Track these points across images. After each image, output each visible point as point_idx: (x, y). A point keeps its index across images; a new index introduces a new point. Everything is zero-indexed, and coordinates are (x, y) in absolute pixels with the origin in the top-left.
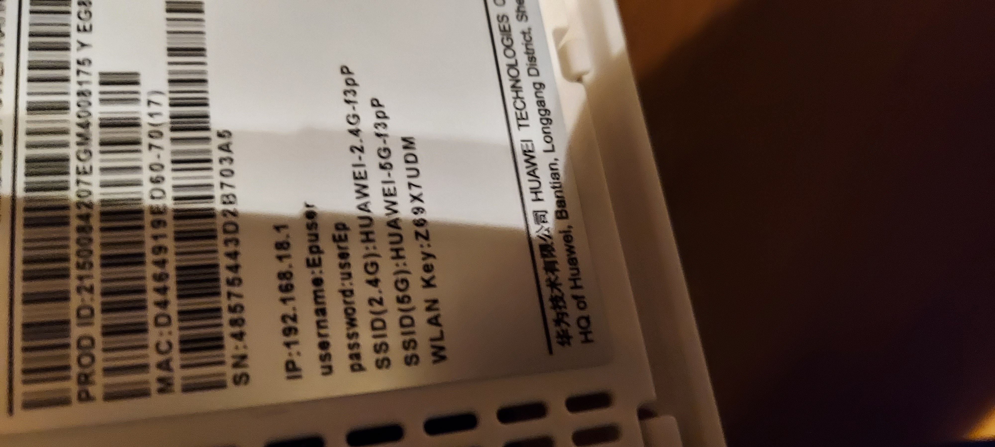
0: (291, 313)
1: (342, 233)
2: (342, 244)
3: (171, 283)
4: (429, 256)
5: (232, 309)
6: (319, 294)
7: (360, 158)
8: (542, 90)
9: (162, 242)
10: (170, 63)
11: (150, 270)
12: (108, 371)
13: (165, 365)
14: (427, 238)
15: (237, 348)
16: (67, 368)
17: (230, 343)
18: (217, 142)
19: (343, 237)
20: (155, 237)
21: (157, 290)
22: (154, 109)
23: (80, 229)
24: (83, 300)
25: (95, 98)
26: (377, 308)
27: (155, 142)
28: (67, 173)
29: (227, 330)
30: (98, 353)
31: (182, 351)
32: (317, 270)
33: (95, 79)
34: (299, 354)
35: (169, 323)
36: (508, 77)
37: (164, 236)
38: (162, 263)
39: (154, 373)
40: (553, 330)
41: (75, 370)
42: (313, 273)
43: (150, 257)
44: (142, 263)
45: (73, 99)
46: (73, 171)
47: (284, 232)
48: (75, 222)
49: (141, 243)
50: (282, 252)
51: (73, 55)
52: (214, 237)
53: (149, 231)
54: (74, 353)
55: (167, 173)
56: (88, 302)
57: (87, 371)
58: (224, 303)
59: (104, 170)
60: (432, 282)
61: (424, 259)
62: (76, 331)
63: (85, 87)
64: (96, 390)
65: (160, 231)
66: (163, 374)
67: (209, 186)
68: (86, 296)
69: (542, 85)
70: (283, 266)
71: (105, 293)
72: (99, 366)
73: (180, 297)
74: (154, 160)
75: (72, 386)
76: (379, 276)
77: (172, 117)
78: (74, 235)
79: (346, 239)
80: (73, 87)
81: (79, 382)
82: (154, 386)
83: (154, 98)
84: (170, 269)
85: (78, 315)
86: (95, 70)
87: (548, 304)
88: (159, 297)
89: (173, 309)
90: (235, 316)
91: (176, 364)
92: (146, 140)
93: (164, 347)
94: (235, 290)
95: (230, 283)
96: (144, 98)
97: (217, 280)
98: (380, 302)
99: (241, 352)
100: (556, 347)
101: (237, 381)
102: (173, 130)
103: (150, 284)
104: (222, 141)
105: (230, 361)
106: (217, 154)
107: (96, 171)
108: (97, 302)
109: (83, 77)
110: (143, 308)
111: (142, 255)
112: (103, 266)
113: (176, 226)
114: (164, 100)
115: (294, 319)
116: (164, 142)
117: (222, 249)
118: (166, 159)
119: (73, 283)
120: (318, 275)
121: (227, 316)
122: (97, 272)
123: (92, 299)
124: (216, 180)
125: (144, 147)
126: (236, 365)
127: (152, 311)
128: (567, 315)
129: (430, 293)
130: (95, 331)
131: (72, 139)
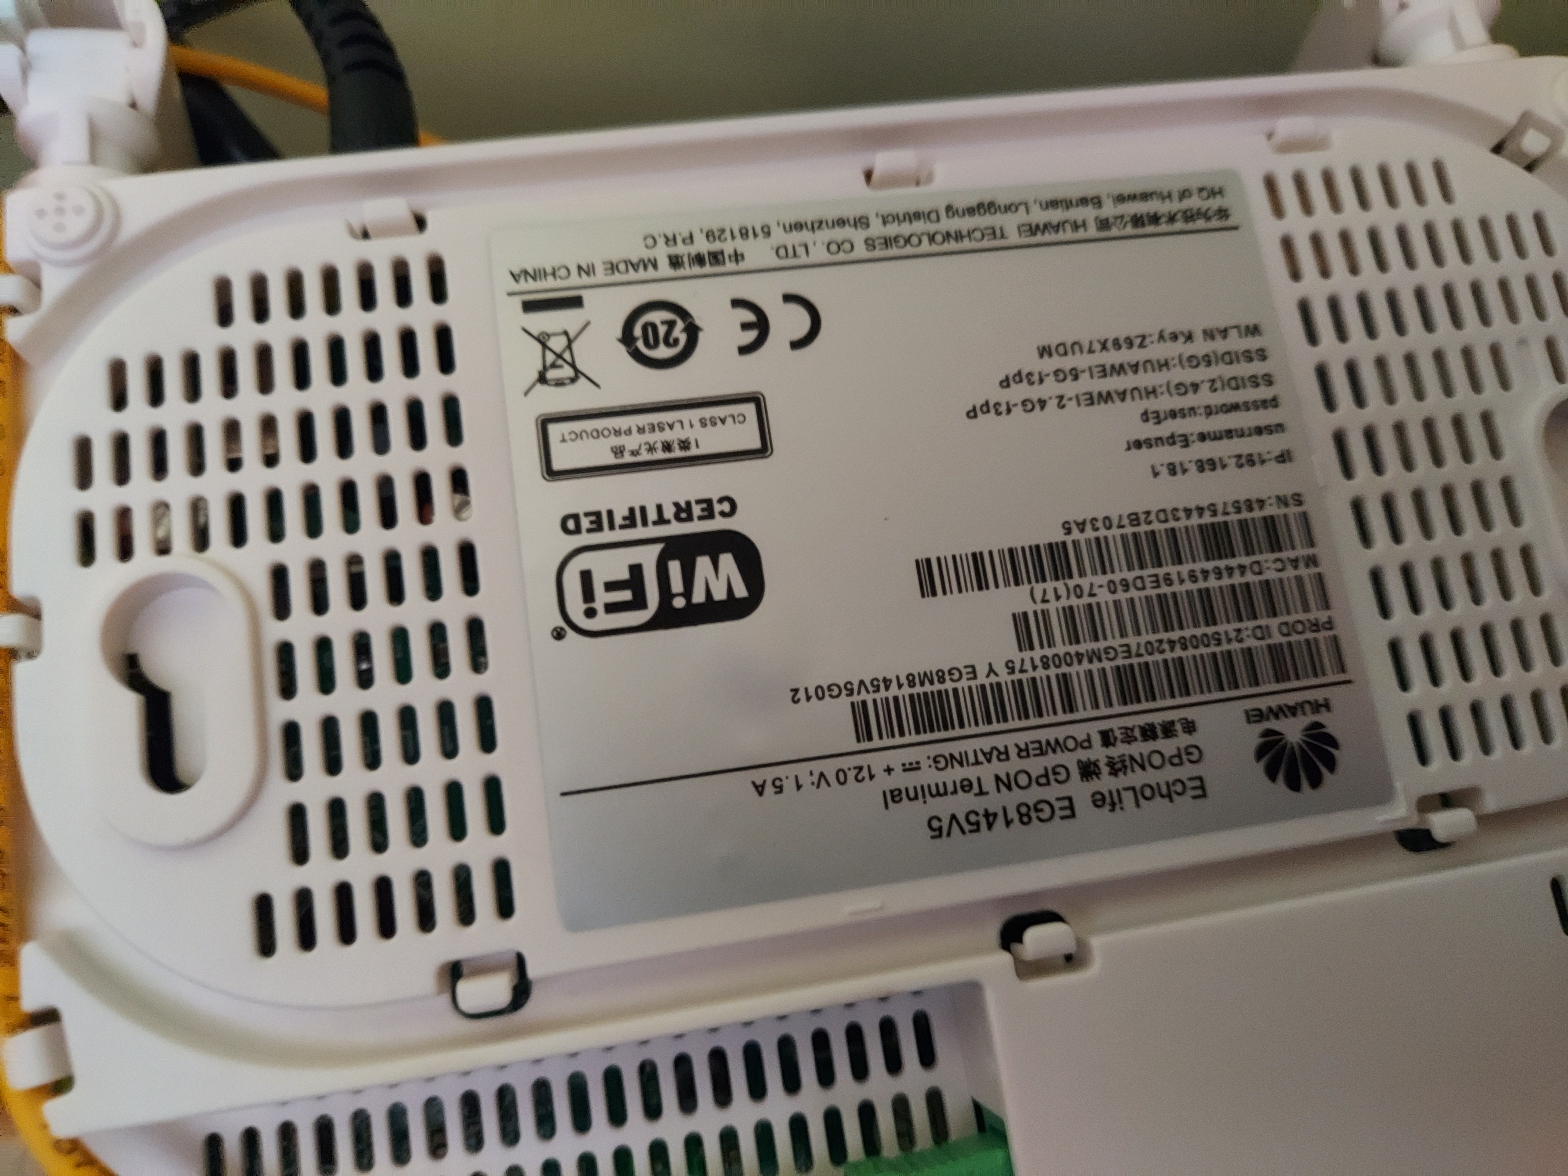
0: (1234, 460)
1: (1151, 416)
2: (1162, 416)
3: (1222, 564)
4: (1161, 337)
5: (1239, 510)
6: (1212, 435)
7: (1070, 399)
8: (955, 209)
9: (1185, 576)
10: (997, 586)
11: (1213, 583)
12: (1306, 609)
13: (1295, 562)
14: (1144, 337)
15: (1271, 505)
16: (1308, 641)
17: (1269, 511)
18: (1076, 534)
19: (1155, 415)
20: (1182, 581)
21: (1230, 575)
22: (1050, 596)
23: (1184, 648)
24: (1248, 636)
25: (1049, 652)
26: (1218, 384)
27: (1086, 589)
28: (1131, 666)
29: (1257, 514)
30: (1291, 619)
31: (1280, 550)
32: (1191, 439)
33: (1027, 655)
34: (1269, 453)
35: (1258, 562)
36: (946, 244)
37: (1179, 573)
38: (1205, 573)
39: (1303, 571)
40: (1215, 223)
41: (1310, 635)
42: (1193, 442)
43: (1202, 585)
44: (1207, 590)
45: (1053, 672)
46: (1127, 662)
47: (1159, 468)
48: (1178, 652)
49: (1189, 593)
50: (1178, 469)
51: (1004, 677)
52: (1173, 530)
53: (1177, 588)
54: (1294, 638)
55: (1117, 577)
56: (1249, 632)
57: (1308, 625)
58: (1233, 518)
59: (1123, 634)
60: (1187, 334)
61: (1164, 340)
62: (1277, 638)
63: (1038, 662)
64: (1322, 616)
65: (1174, 577)
66: (1301, 564)
67: (1123, 537)
68: (1244, 634)
69: (949, 208)
70: (1193, 468)
71: (1240, 619)
72: (1302, 616)
73: (1233, 556)
74: (1105, 590)
75: (1322, 635)
76: (1188, 383)
77: (1057, 578)
78: (1191, 652)
79: (1157, 412)
80: (1040, 673)
81: (1318, 631)
82: (1314, 570)
83: (1038, 596)
84: (1209, 565)
85: (1262, 638)
86: (1016, 656)
87: (1191, 226)
88: (1237, 572)
89: (1246, 560)
90: (1244, 508)
91: (1292, 554)
92: (1086, 600)
93: (1279, 565)
94: (1220, 508)
95: (1214, 513)
96: (1040, 607)
97: (1213, 524)
98: (1213, 381)
99: (1273, 501)
100: (1230, 222)
101: (1300, 503)
102: (1071, 576)
103: (1226, 581)
104: (1075, 530)
105: (1283, 510)
106: (1090, 534)
107: (1125, 641)
108: (1249, 624)
109: (1028, 666)
110: (1247, 585)
111: (1200, 591)
112: (1215, 623)
113: (1167, 565)
114: (1039, 588)
115: (1239, 457)
116: (1085, 582)
117: (1183, 523)
118: (1102, 579)
119: (1235, 646)
120: (1195, 437)
121: (1245, 515)
122: (1221, 628)
123: (1247, 629)
124: (1116, 532)
125: (1093, 600)
126: (1286, 505)
127: (1250, 578)
128: (1199, 209)
129: (1198, 335)
130: (1273, 623)
131: (1096, 666)
